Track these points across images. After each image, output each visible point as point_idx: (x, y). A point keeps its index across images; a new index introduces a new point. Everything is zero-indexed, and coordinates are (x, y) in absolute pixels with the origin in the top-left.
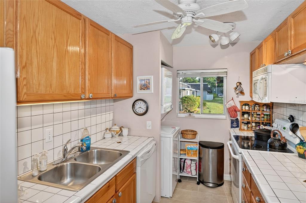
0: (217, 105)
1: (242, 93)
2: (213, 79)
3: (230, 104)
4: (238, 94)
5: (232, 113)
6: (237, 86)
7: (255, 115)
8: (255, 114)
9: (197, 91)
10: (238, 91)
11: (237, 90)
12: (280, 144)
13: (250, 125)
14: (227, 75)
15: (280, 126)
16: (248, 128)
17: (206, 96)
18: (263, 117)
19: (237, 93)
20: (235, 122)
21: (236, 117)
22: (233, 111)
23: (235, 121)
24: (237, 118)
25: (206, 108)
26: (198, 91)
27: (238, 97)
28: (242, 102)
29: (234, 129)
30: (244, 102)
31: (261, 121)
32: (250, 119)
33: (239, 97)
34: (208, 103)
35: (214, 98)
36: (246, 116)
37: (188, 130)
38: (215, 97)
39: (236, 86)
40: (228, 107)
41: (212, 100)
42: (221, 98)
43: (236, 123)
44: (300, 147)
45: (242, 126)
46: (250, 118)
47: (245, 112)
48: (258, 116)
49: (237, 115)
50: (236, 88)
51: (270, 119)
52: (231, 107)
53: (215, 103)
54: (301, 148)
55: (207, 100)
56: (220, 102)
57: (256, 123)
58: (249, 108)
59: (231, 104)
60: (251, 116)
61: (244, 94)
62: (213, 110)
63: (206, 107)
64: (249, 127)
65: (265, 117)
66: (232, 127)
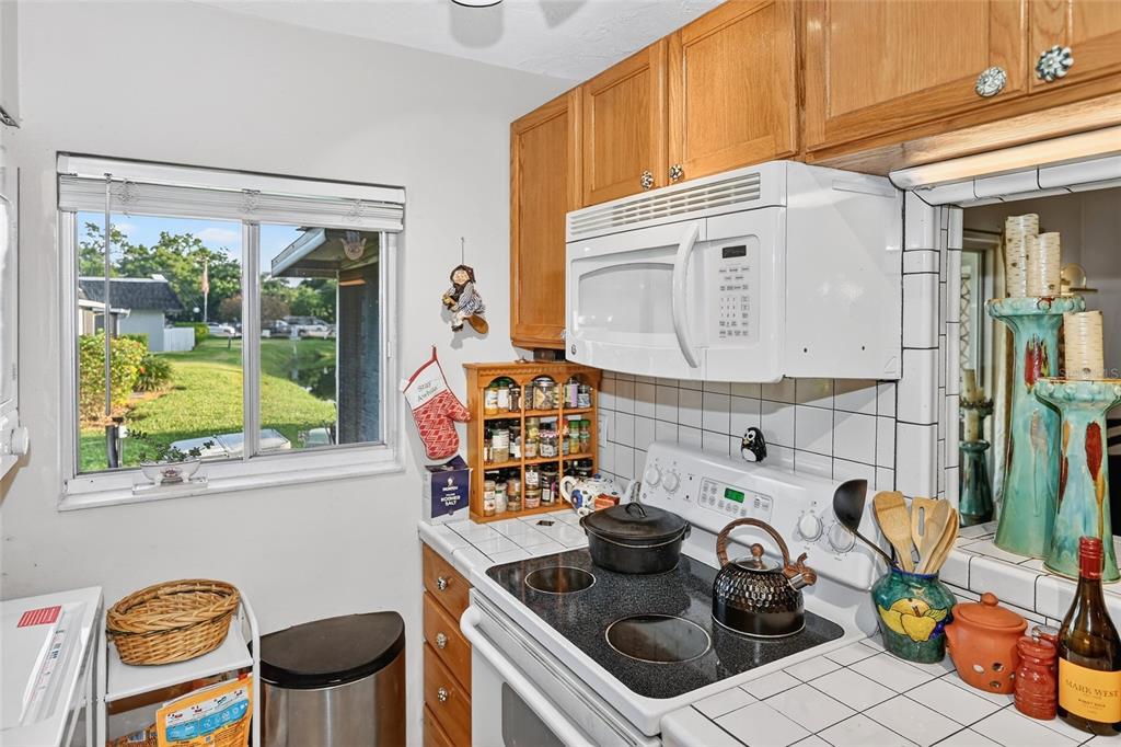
0: (217, 372)
1: (477, 323)
2: (187, 267)
3: (428, 385)
4: (461, 327)
5: (436, 433)
6: (455, 285)
7: (533, 433)
8: (535, 426)
9: (115, 314)
10: (462, 314)
11: (460, 309)
12: (773, 596)
13: (516, 486)
14: (403, 222)
15: (697, 482)
16: (511, 498)
17: (161, 336)
18: (567, 437)
19: (458, 324)
20: (450, 481)
21: (453, 452)
22: (441, 422)
23: (449, 475)
24: (455, 455)
25: (173, 388)
26: (122, 311)
27: (456, 345)
28: (484, 369)
29: (446, 517)
30: (496, 368)
31: (560, 460)
32: (518, 455)
33: (461, 346)
34: (177, 367)
35: (197, 341)
36: (500, 440)
37: (157, 588)
38: (203, 339)
39: (449, 287)
40: (416, 404)
41: (190, 349)
42: (227, 342)
43: (454, 485)
44: (916, 608)
45: (487, 494)
46: (516, 451)
47: (497, 420)
48: (549, 435)
49: (457, 442)
50: (456, 298)
51: (589, 440)
52: (432, 402)
53: (205, 364)
54: (921, 611)
55: (167, 349)
56: (227, 356)
57: (542, 467)
58: (515, 401)
59: (433, 385)
60: (521, 438)
61: (487, 329)
62: (207, 394)
63: (170, 384)
64: (513, 494)
65: (575, 434)
66: (439, 509)
